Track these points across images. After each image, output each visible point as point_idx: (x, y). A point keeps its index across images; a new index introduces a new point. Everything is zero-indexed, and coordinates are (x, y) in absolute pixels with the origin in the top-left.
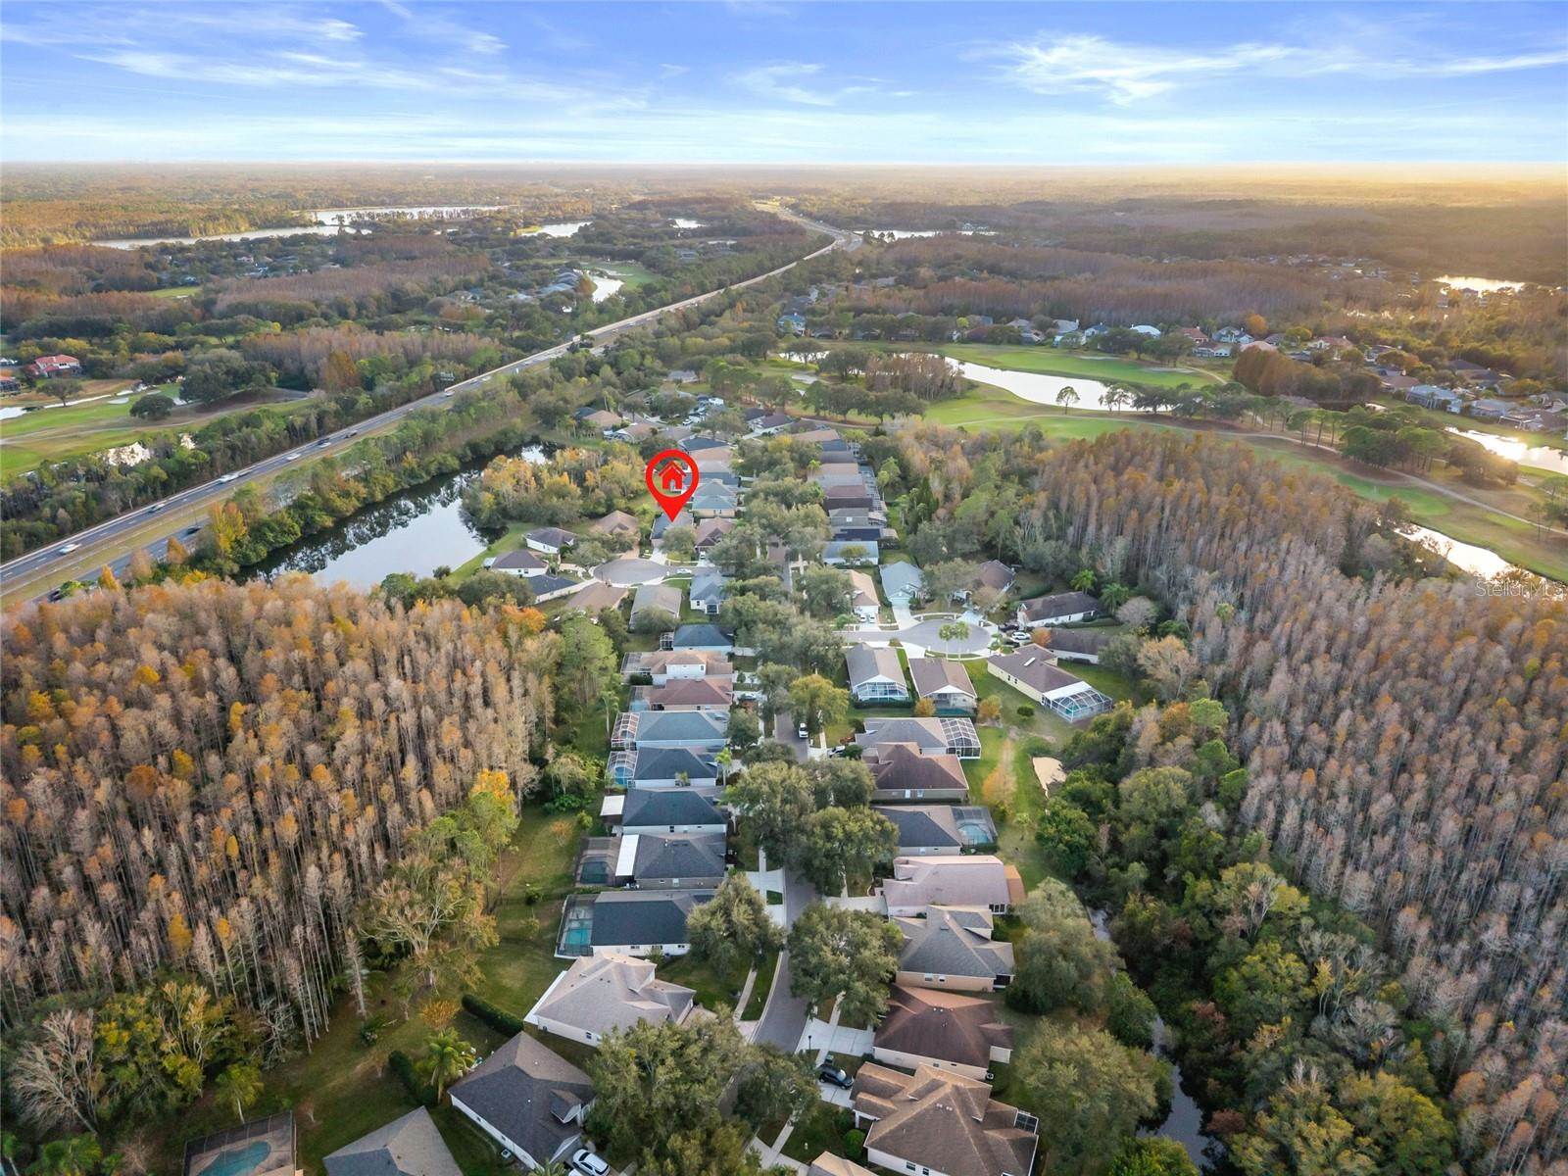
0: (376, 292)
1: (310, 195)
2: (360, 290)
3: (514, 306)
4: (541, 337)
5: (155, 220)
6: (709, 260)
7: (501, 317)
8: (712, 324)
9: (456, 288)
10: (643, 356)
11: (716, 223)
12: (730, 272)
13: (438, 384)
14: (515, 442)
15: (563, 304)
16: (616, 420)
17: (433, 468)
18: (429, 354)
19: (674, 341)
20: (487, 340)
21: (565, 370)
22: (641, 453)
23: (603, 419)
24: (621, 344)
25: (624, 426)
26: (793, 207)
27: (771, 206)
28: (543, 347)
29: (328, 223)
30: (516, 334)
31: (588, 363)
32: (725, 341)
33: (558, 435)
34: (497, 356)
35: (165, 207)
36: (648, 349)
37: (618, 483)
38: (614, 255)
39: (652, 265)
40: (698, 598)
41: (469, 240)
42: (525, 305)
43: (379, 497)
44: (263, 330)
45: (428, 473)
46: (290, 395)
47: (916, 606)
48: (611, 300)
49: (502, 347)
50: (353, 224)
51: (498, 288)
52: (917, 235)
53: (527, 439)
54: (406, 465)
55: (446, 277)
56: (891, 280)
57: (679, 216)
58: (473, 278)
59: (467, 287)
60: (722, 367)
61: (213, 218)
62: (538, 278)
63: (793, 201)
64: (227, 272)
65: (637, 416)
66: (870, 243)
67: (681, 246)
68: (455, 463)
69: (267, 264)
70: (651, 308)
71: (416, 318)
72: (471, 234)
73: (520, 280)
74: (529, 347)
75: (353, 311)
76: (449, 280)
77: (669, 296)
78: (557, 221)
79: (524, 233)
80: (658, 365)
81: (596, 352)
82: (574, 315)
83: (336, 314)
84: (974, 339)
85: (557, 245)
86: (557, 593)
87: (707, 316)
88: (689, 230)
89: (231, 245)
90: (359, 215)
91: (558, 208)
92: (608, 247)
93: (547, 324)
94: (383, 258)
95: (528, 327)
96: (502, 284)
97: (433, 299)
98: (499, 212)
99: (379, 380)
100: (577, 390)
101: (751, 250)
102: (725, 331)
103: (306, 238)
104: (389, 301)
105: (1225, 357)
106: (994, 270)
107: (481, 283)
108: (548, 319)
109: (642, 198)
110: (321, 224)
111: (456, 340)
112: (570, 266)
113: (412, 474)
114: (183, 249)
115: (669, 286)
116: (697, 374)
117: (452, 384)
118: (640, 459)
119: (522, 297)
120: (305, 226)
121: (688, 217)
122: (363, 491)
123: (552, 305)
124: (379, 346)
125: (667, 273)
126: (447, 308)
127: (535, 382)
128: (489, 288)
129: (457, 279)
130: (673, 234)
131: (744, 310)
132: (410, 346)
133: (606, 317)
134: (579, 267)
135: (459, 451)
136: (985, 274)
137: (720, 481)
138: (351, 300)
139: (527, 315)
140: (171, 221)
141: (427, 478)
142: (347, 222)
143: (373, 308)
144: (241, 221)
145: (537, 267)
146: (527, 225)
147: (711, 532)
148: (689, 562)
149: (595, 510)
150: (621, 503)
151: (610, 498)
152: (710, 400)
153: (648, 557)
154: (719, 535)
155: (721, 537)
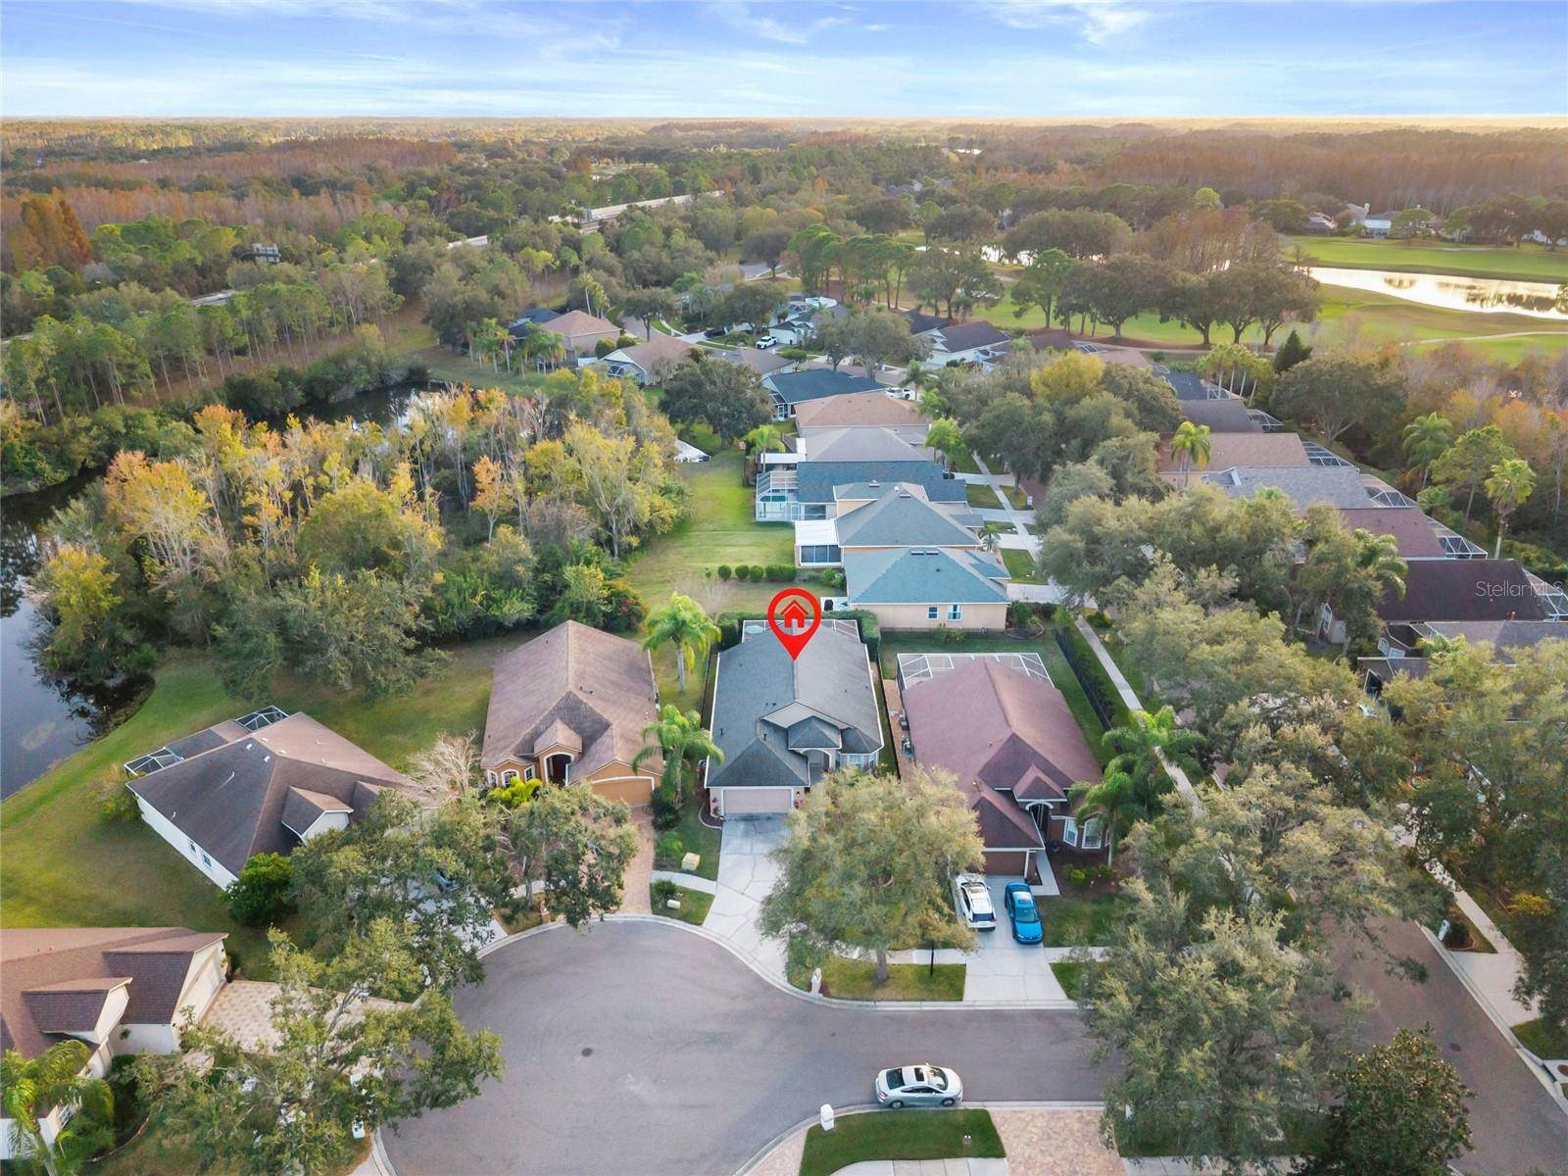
16: (607, 332)
22: (664, 407)
23: (579, 331)
24: (628, 222)
25: (623, 344)
33: (475, 369)
37: (586, 500)
53: (396, 376)
65: (656, 329)
93: (502, 194)
116: (772, 266)
118: (662, 421)
131: (827, 190)
137: (917, 491)
139: (474, 186)
147: (985, 758)
148: (919, 957)
149: (494, 612)
150: (589, 580)
151: (550, 563)
152: (808, 301)
153: (696, 909)
154: (1032, 774)
155: (1048, 793)
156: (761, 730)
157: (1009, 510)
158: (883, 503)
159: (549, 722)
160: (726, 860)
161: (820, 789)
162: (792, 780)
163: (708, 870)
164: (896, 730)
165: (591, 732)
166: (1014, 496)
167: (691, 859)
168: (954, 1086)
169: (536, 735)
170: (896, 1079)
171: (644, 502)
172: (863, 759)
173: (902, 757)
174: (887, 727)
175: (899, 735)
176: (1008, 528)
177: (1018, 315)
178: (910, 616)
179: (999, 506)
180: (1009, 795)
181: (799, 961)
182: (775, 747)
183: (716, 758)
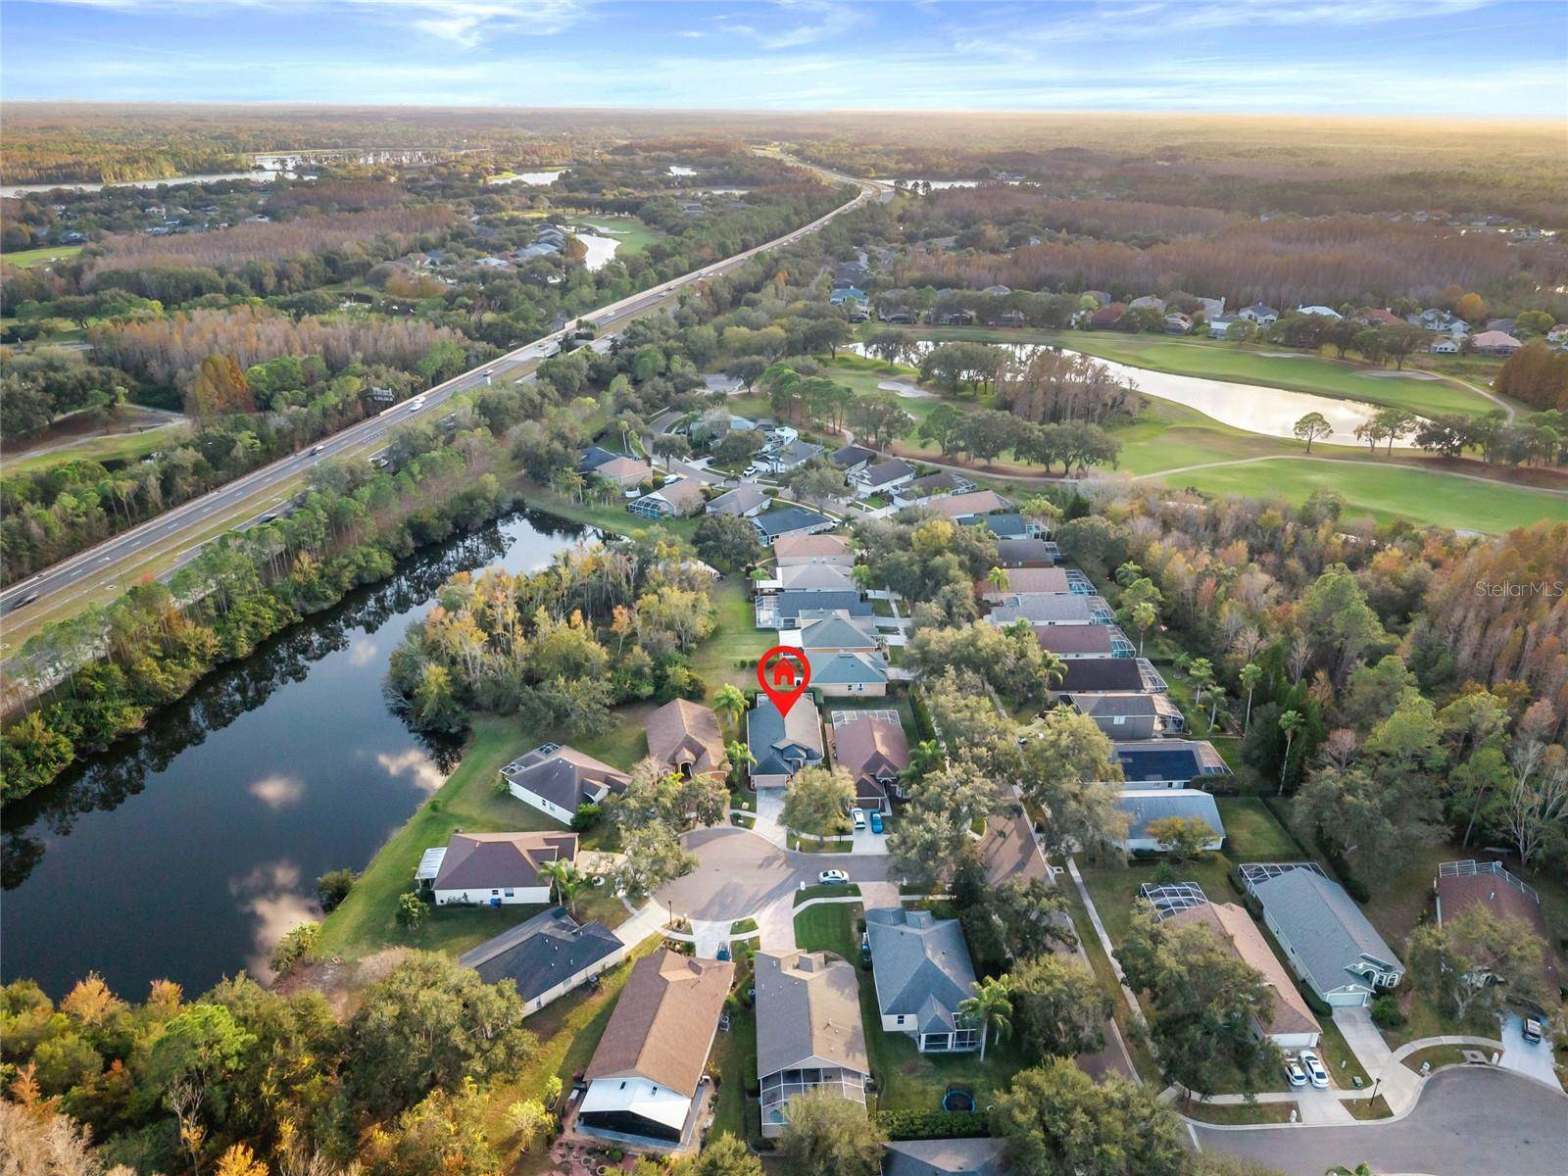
0: (305, 255)
1: (254, 136)
2: (283, 252)
3: (484, 277)
4: (522, 325)
5: (62, 161)
6: (720, 214)
7: (465, 294)
8: (752, 304)
9: (411, 250)
10: (668, 354)
11: (715, 171)
12: (755, 230)
13: (370, 405)
14: (487, 512)
15: (549, 273)
16: (645, 473)
17: (347, 579)
18: (359, 355)
19: (708, 331)
20: (445, 330)
21: (560, 381)
22: (694, 543)
23: (624, 471)
24: (633, 337)
25: (657, 483)
26: (797, 153)
27: (772, 151)
28: (525, 339)
29: (268, 168)
30: (489, 317)
31: (592, 367)
32: (776, 331)
33: (557, 499)
34: (459, 358)
35: (79, 146)
36: (673, 343)
37: (669, 626)
38: (604, 207)
39: (651, 220)
40: (900, 1011)
41: (430, 188)
42: (500, 275)
43: (244, 649)
44: (136, 312)
45: (337, 587)
46: (151, 419)
47: (1388, 1020)
48: (610, 267)
49: (468, 342)
50: (298, 169)
51: (464, 250)
52: (957, 185)
53: (506, 506)
54: (299, 578)
55: (397, 235)
56: (950, 241)
57: (671, 162)
58: (432, 236)
59: (425, 248)
60: (789, 379)
61: (131, 160)
62: (515, 236)
63: (795, 147)
64: (125, 227)
65: (674, 461)
66: (902, 195)
67: (682, 197)
68: (383, 563)
69: (180, 216)
70: (663, 278)
71: (355, 291)
72: (433, 181)
73: (491, 240)
74: (504, 339)
75: (270, 282)
76: (401, 239)
77: (684, 263)
78: (536, 168)
79: (495, 180)
80: (690, 369)
81: (600, 347)
82: (564, 288)
83: (246, 287)
84: (1101, 324)
85: (533, 195)
86: (577, 979)
87: (740, 294)
88: (688, 177)
89: (144, 193)
90: (305, 159)
91: (534, 152)
92: (596, 196)
93: (528, 305)
94: (323, 210)
95: (504, 307)
96: (468, 245)
97: (379, 265)
98: (466, 156)
99: (279, 402)
100: (581, 415)
101: (769, 202)
102: (774, 316)
103: (235, 185)
104: (321, 267)
105: (1452, 354)
106: (1074, 229)
107: (442, 243)
108: (531, 297)
109: (625, 142)
110: (261, 168)
111: (400, 331)
112: (554, 221)
113: (308, 593)
114: (84, 197)
115: (683, 249)
116: (748, 384)
117: (392, 404)
119: (494, 262)
120: (241, 171)
121: (682, 163)
122: (211, 640)
123: (531, 274)
124: (287, 342)
125: (674, 230)
126: (396, 279)
127: (514, 404)
128: (452, 250)
129: (411, 237)
130: (669, 183)
131: (787, 283)
132: (333, 343)
133: (608, 293)
134: (564, 222)
135: (394, 540)
136: (1064, 234)
137: (843, 614)
138: (269, 265)
139: (500, 291)
140: (79, 164)
141: (336, 598)
142: (290, 165)
143: (298, 278)
144: (164, 164)
145: (512, 222)
146: (498, 171)
147: (866, 760)
148: (836, 838)
149: (636, 692)
150: (679, 674)
151: (660, 664)
152: (777, 431)
153: (748, 824)
154: (884, 767)
155: (890, 775)
156: (771, 751)
157: (897, 618)
158: (827, 622)
159: (680, 748)
160: (759, 806)
161: (798, 776)
162: (784, 772)
163: (753, 809)
164: (830, 748)
165: (699, 752)
166: (902, 607)
167: (745, 805)
168: (846, 876)
169: (676, 754)
170: (826, 875)
171: (701, 625)
172: (815, 762)
173: (832, 760)
174: (826, 747)
175: (831, 752)
176: (894, 631)
177: (923, 446)
178: (838, 689)
179: (891, 615)
180: (874, 776)
181: (791, 838)
182: (777, 757)
183: (753, 764)
